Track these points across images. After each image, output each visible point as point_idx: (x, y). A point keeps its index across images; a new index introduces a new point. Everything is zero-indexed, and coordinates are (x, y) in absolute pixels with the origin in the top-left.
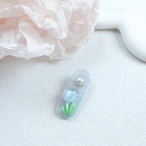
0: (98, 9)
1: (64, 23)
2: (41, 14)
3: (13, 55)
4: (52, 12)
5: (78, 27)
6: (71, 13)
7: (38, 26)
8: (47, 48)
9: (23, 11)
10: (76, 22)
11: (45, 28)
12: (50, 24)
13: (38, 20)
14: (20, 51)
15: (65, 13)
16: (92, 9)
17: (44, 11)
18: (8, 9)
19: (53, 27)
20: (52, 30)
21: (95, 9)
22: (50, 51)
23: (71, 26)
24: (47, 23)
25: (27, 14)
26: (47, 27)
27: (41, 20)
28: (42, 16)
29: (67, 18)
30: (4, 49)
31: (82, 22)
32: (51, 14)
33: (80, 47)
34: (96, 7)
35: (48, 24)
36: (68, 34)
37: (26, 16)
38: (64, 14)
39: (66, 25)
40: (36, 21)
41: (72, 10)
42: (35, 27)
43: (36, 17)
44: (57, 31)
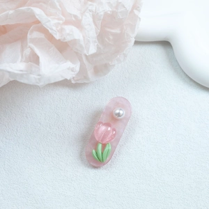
0: (139, 11)
1: (92, 31)
2: (59, 19)
3: (22, 81)
4: (75, 16)
5: (111, 37)
6: (102, 17)
7: (55, 36)
8: (68, 69)
9: (33, 15)
10: (108, 30)
11: (65, 39)
12: (72, 33)
13: (54, 28)
14: (32, 76)
15: (94, 17)
16: (132, 11)
17: (63, 15)
18: (11, 12)
19: (77, 38)
20: (75, 42)
21: (136, 12)
22: (73, 73)
23: (101, 37)
24: (68, 31)
25: (39, 19)
26: (68, 39)
27: (59, 28)
28: (61, 22)
29: (96, 25)
30: (9, 72)
31: (117, 31)
32: (74, 19)
33: (114, 65)
34: (136, 9)
35: (68, 34)
36: (98, 48)
37: (38, 22)
38: (91, 20)
39: (96, 35)
40: (52, 29)
41: (102, 13)
42: (50, 38)
43: (51, 23)
44: (82, 43)
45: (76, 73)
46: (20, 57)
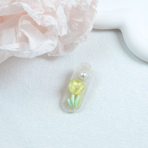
0: (96, 6)
1: (63, 19)
2: (41, 11)
3: (19, 56)
4: (51, 9)
5: (77, 25)
6: (70, 9)
7: (38, 23)
8: (50, 45)
9: (22, 8)
10: (74, 19)
11: (45, 25)
12: (50, 21)
13: (37, 17)
14: (25, 52)
15: (64, 9)
16: (91, 7)
17: (43, 8)
19: (53, 24)
20: (52, 27)
22: (53, 47)
23: (70, 24)
24: (47, 19)
25: (27, 11)
26: (47, 24)
27: (41, 17)
28: (42, 13)
29: (66, 15)
30: (9, 51)
31: (81, 20)
32: (50, 10)
34: (94, 5)
35: (47, 21)
36: (68, 32)
37: (26, 13)
38: (63, 11)
39: (66, 22)
40: (35, 18)
41: (70, 6)
42: (35, 24)
43: (35, 14)
45: (55, 47)
46: (15, 39)
